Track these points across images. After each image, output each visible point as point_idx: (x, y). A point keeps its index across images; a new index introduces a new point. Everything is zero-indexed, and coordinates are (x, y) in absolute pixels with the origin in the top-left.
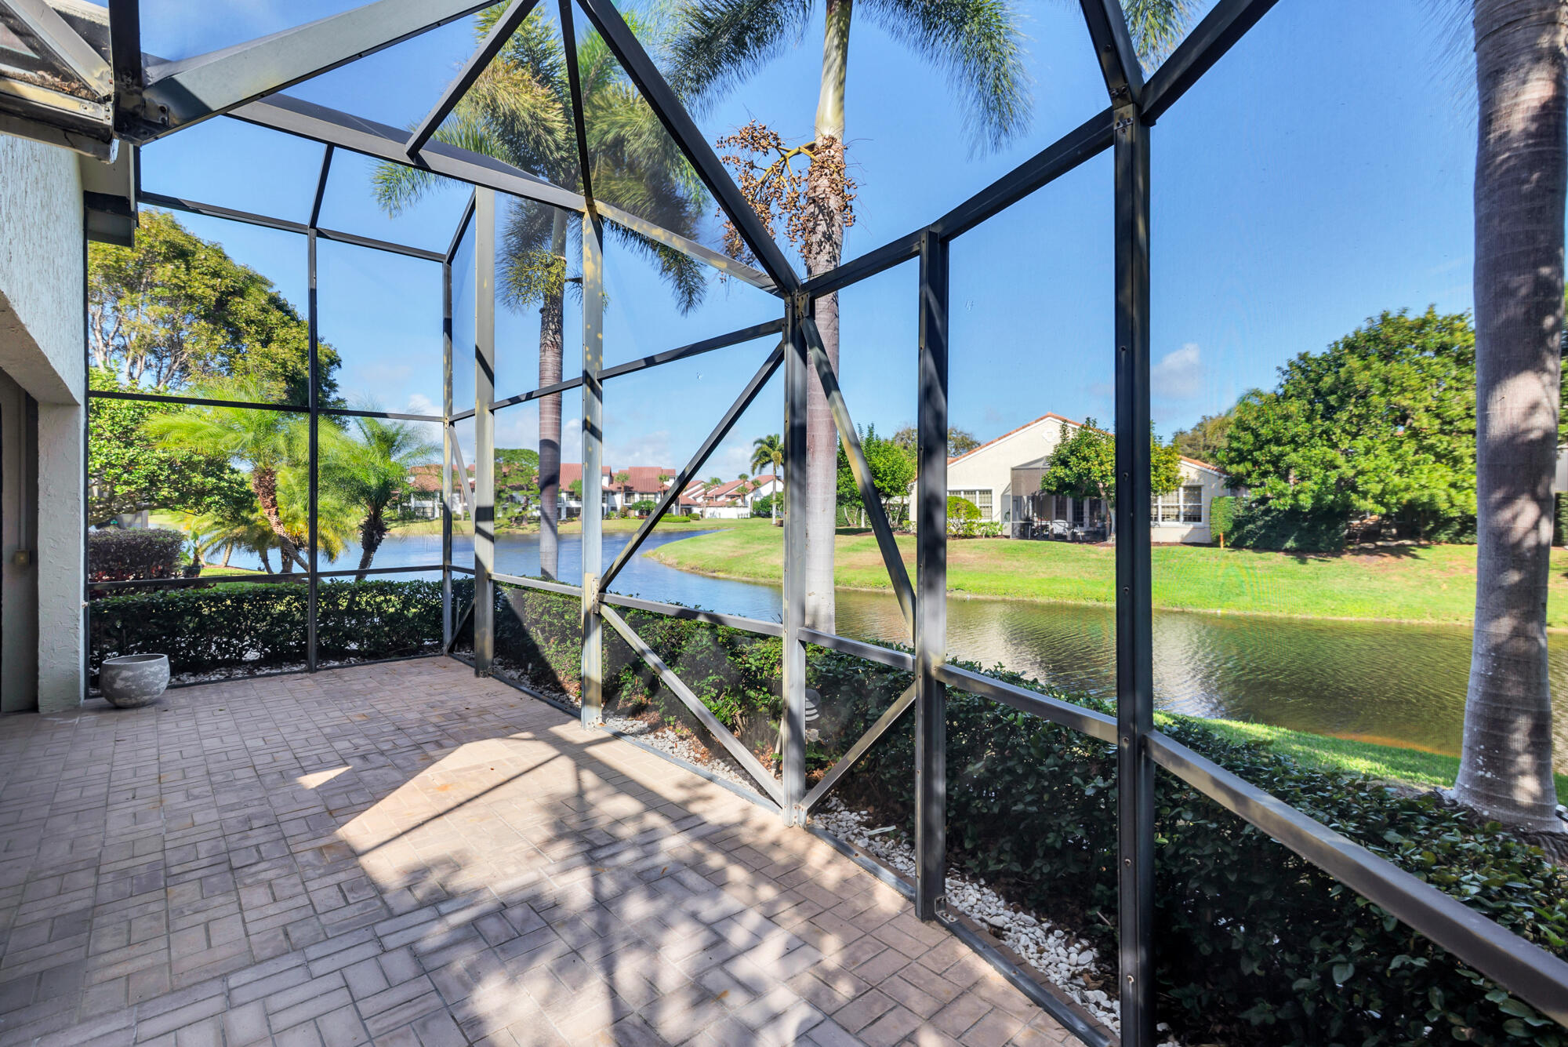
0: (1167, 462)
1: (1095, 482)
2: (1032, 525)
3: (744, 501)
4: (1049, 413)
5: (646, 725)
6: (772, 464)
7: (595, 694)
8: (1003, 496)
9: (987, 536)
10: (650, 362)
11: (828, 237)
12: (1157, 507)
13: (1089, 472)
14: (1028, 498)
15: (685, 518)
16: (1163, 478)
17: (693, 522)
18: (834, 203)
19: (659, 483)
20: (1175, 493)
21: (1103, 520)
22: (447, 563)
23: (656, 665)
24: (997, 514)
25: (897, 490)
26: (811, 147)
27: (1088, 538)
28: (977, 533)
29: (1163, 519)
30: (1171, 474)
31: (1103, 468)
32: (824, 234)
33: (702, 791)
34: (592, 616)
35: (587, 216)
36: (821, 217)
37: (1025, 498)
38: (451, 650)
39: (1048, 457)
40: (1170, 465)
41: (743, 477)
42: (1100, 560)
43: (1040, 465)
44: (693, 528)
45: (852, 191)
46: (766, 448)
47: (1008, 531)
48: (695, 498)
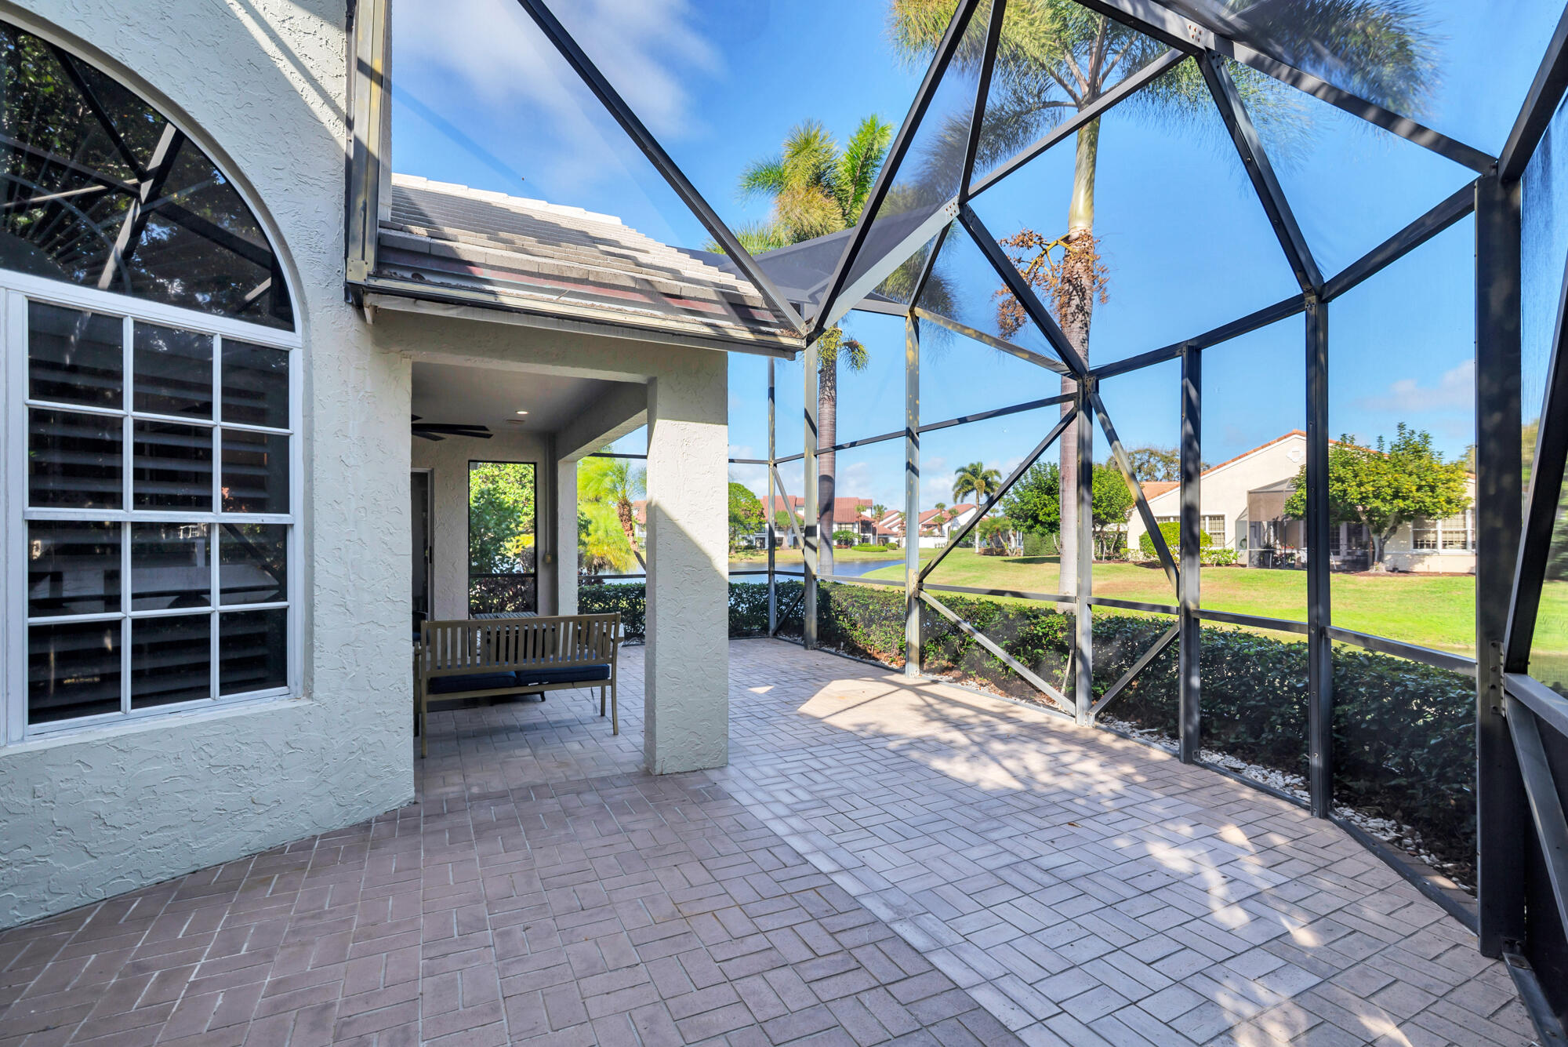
0: (1449, 481)
1: (1352, 505)
2: (1274, 553)
3: (941, 530)
4: (1295, 430)
5: (951, 678)
6: (975, 492)
7: (915, 655)
8: (1238, 522)
9: (1219, 564)
10: (963, 420)
11: (1080, 309)
12: (1435, 532)
13: (1345, 494)
14: (1269, 524)
15: (882, 548)
16: (1442, 499)
17: (891, 552)
18: (1085, 282)
19: (856, 513)
20: (1461, 516)
21: (1365, 546)
22: (772, 569)
23: (969, 630)
24: (1230, 541)
25: (1114, 517)
26: (1067, 240)
27: (1345, 567)
28: (1207, 561)
29: (1444, 545)
30: (1453, 495)
31: (1363, 489)
32: (1077, 306)
33: (1011, 709)
34: (913, 599)
35: (909, 318)
36: (1075, 293)
37: (1265, 524)
38: (775, 634)
39: (1292, 479)
40: (1451, 484)
41: (940, 506)
42: (1360, 591)
43: (1284, 487)
44: (891, 558)
45: (1105, 276)
46: (969, 476)
47: (1245, 560)
48: (890, 528)
